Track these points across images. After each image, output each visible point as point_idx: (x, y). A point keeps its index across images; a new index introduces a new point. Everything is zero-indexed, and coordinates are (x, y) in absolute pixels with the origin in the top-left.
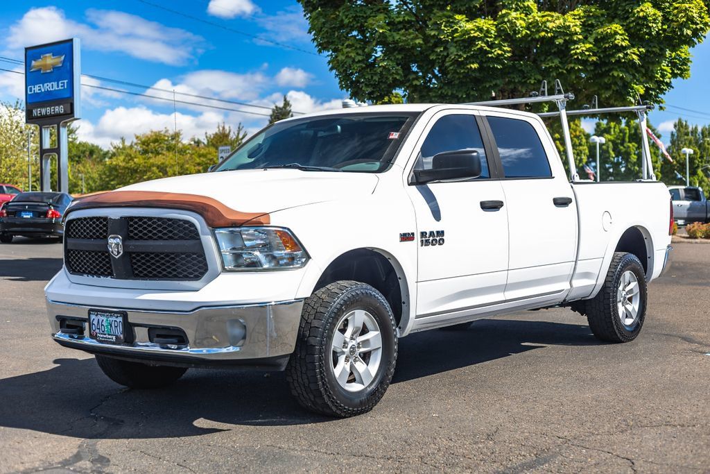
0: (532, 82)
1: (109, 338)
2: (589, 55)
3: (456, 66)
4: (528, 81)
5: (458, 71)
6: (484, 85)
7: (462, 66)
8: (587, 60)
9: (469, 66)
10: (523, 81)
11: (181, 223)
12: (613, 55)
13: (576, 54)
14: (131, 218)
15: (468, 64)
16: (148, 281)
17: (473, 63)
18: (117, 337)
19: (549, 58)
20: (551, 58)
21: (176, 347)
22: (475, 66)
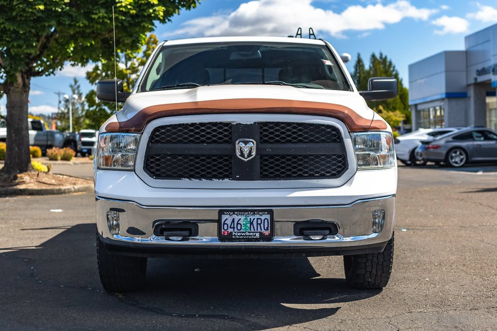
0: (81, 25)
1: (250, 235)
2: (130, 9)
3: (25, 5)
4: (77, 25)
5: (27, 10)
6: (43, 24)
7: (30, 6)
8: (129, 12)
9: (37, 7)
10: (72, 23)
11: (323, 128)
12: (144, 10)
13: (121, 6)
14: (265, 124)
15: (35, 5)
16: (282, 181)
17: (40, 5)
18: (261, 233)
19: (96, 7)
20: (98, 8)
21: (321, 237)
22: (42, 7)
